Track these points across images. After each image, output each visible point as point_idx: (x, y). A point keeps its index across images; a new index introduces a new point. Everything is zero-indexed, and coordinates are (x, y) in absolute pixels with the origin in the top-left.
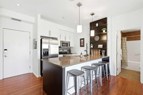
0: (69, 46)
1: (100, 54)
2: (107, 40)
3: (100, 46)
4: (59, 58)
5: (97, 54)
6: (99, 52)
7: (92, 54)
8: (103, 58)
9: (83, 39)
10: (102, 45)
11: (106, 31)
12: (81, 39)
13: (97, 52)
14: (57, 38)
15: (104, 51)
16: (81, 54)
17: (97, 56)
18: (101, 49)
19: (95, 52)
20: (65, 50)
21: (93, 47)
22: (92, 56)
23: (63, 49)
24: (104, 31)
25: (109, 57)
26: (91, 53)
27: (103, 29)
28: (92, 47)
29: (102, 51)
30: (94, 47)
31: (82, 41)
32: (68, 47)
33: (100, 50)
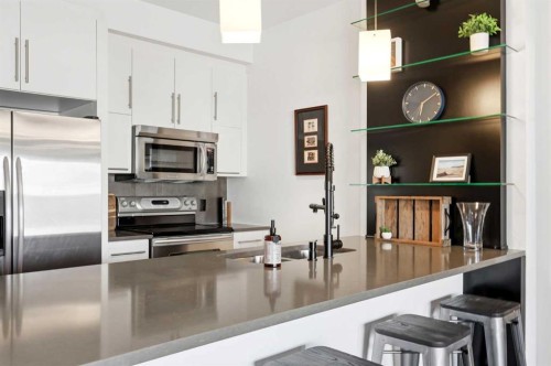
0: (209, 171)
1: (444, 237)
2: (504, 119)
3: (451, 168)
4: (113, 267)
5: (422, 231)
6: (443, 221)
7: (387, 236)
8: (470, 266)
9: (320, 113)
10: (462, 161)
11: (496, 39)
12: (301, 115)
13: (422, 215)
14: (91, 104)
15: (478, 210)
16: (273, 237)
17: (422, 254)
18: (458, 193)
19: (406, 213)
20: (174, 204)
21: (394, 180)
22: (388, 247)
23: (162, 192)
24: (479, 42)
25: (518, 264)
26: (379, 224)
27: (467, 25)
28: (383, 172)
29: (463, 208)
30: (399, 172)
31: (311, 125)
32: (203, 176)
33: (445, 203)
